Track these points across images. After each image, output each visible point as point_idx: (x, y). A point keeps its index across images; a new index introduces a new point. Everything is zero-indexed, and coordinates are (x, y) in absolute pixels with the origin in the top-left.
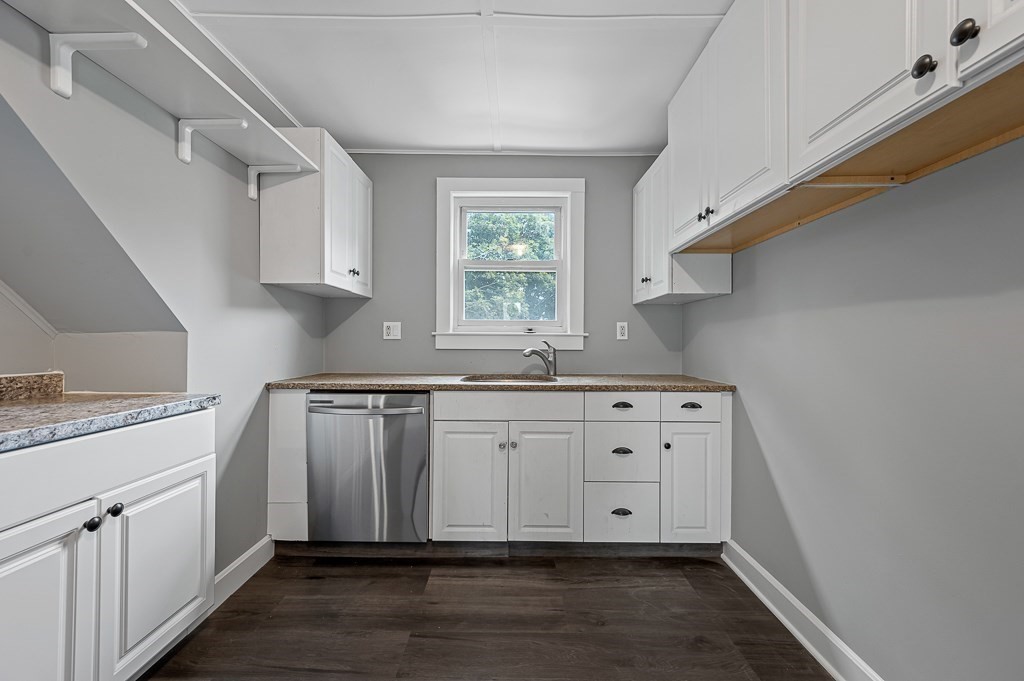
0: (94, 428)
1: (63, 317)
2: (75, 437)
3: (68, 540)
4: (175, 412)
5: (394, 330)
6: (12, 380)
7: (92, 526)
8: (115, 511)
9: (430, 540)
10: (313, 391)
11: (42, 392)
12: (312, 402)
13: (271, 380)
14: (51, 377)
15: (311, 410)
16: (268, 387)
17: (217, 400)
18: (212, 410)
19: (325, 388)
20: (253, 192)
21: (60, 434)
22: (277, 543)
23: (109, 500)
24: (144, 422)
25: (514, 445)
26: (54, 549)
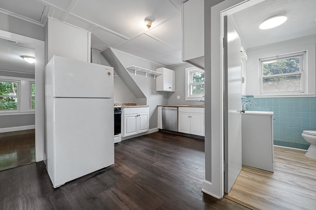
1: (137, 97)
3: (136, 117)
5: (179, 97)
7: (137, 116)
8: (139, 115)
9: (178, 132)
10: (163, 107)
11: (135, 105)
14: (136, 103)
15: (162, 109)
16: (157, 106)
17: (149, 106)
20: (155, 79)
22: (159, 129)
25: (191, 117)
26: (135, 117)
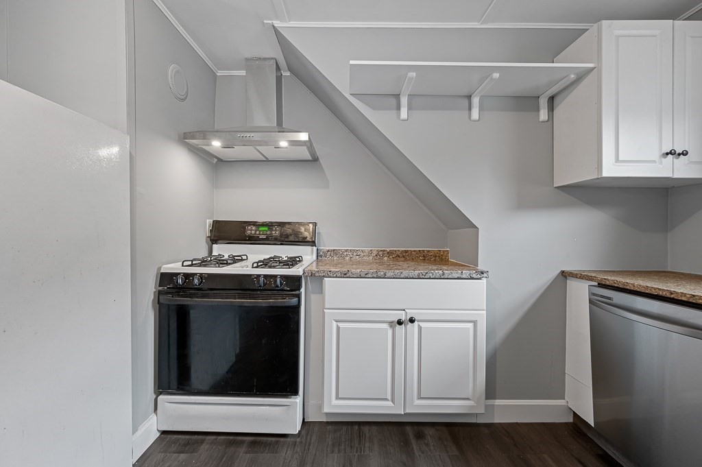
0: (402, 276)
2: (394, 278)
3: (391, 324)
4: (450, 277)
6: (428, 251)
7: (400, 322)
8: (412, 320)
10: (601, 285)
11: (441, 257)
12: (594, 294)
13: (567, 268)
14: (444, 251)
15: (591, 302)
16: (564, 275)
17: (485, 275)
18: (484, 280)
19: (608, 283)
20: (543, 115)
21: (388, 275)
23: (411, 313)
24: (430, 278)
26: (386, 326)
